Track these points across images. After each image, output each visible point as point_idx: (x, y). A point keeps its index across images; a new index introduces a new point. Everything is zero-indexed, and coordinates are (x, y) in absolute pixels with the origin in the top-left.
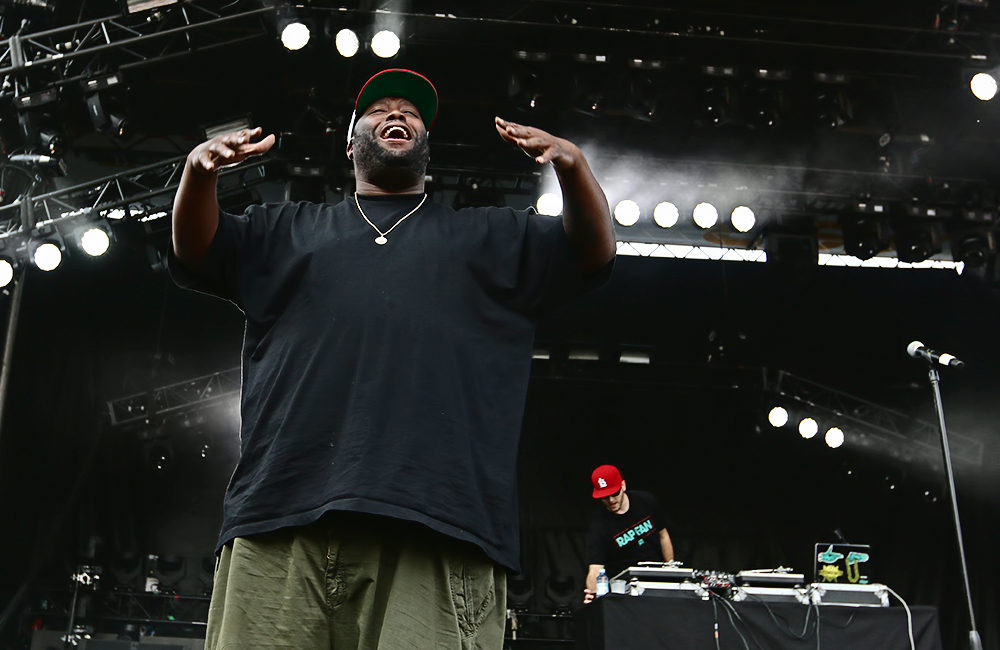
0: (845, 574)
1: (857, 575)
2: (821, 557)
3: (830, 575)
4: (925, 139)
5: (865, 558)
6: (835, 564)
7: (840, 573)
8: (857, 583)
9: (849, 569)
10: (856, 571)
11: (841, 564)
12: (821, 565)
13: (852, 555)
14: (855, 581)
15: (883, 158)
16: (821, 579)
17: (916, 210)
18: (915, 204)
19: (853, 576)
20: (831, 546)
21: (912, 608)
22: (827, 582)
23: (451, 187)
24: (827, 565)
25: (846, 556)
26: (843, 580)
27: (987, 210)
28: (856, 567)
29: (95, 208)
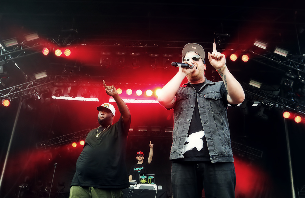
0: (148, 182)
1: (151, 182)
2: (141, 177)
3: (143, 182)
5: (153, 177)
6: (145, 179)
7: (146, 181)
8: (151, 184)
9: (149, 180)
10: (151, 181)
11: (146, 179)
12: (141, 179)
13: (149, 177)
16: (141, 183)
19: (150, 182)
20: (144, 175)
22: (142, 183)
24: (142, 179)
25: (148, 177)
26: (147, 183)
28: (150, 180)
29: (8, 94)
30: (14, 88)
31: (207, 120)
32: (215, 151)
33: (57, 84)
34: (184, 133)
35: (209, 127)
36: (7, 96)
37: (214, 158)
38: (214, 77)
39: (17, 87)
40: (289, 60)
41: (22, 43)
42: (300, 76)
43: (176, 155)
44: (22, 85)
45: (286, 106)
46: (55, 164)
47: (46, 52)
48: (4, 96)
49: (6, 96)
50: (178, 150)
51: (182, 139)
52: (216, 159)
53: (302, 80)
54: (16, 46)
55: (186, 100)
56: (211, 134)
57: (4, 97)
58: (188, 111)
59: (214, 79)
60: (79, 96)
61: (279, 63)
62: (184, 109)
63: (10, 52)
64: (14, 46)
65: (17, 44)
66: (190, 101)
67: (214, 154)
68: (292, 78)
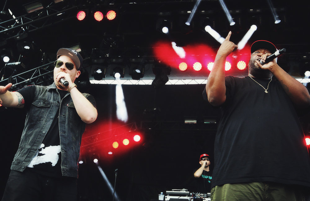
29: (31, 79)
30: (38, 69)
31: (64, 130)
32: (66, 164)
33: (96, 61)
34: (35, 146)
35: (66, 138)
36: (30, 81)
37: (65, 171)
39: (42, 67)
41: (48, 6)
43: (20, 167)
44: (47, 66)
46: (116, 170)
47: (82, 16)
48: (26, 80)
49: (28, 81)
50: (24, 162)
51: (32, 152)
52: (66, 172)
54: (40, 11)
55: (47, 109)
56: (66, 146)
57: (27, 82)
58: (46, 121)
60: (126, 78)
62: (43, 118)
63: (33, 19)
64: (38, 11)
65: (42, 8)
66: (51, 111)
67: (66, 167)
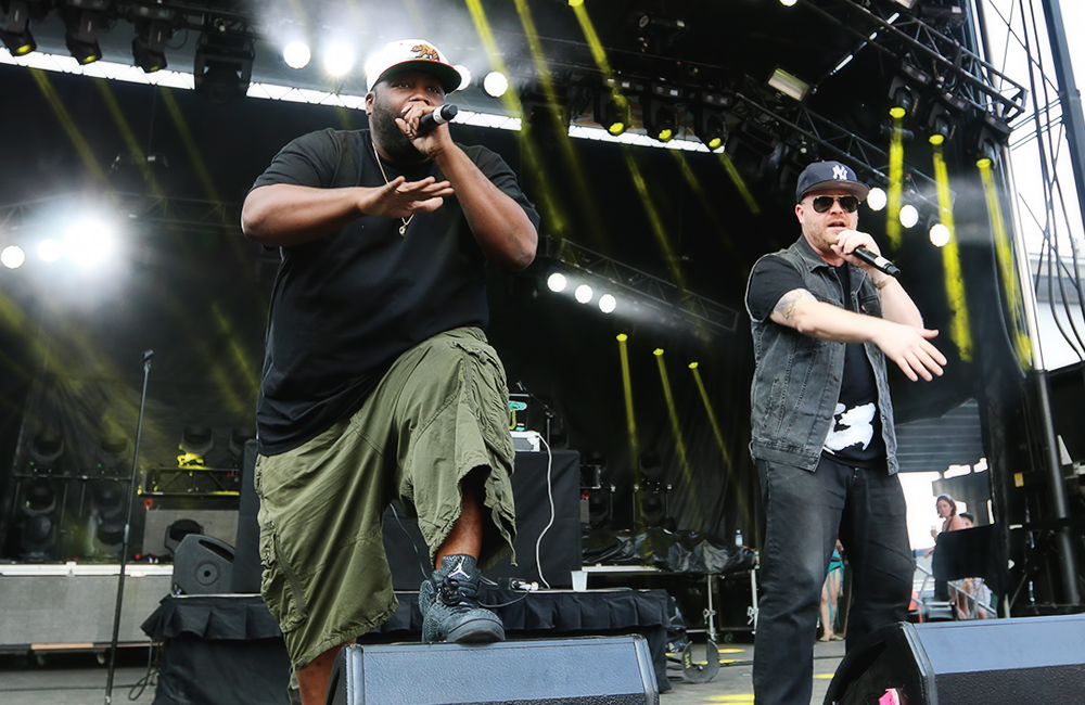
4: (681, 24)
5: (522, 406)
10: (514, 419)
14: (512, 428)
15: (642, 39)
17: (660, 90)
18: (661, 84)
21: (555, 452)
23: (195, 27)
27: (725, 95)
28: (514, 415)
38: (645, 41)
40: (915, 20)
42: (942, 79)
45: (875, 171)
53: (948, 94)
59: (644, 47)
61: (883, 25)
68: (920, 82)
